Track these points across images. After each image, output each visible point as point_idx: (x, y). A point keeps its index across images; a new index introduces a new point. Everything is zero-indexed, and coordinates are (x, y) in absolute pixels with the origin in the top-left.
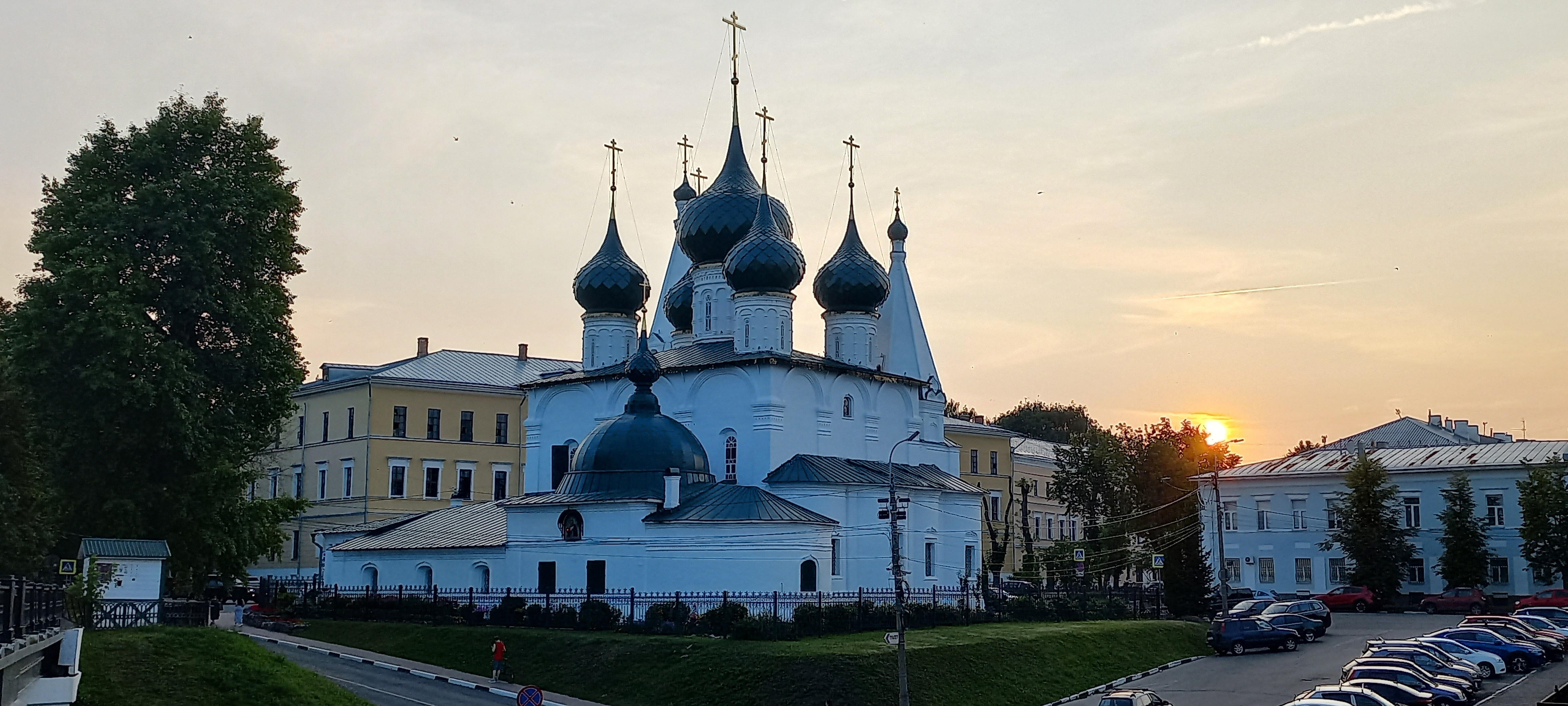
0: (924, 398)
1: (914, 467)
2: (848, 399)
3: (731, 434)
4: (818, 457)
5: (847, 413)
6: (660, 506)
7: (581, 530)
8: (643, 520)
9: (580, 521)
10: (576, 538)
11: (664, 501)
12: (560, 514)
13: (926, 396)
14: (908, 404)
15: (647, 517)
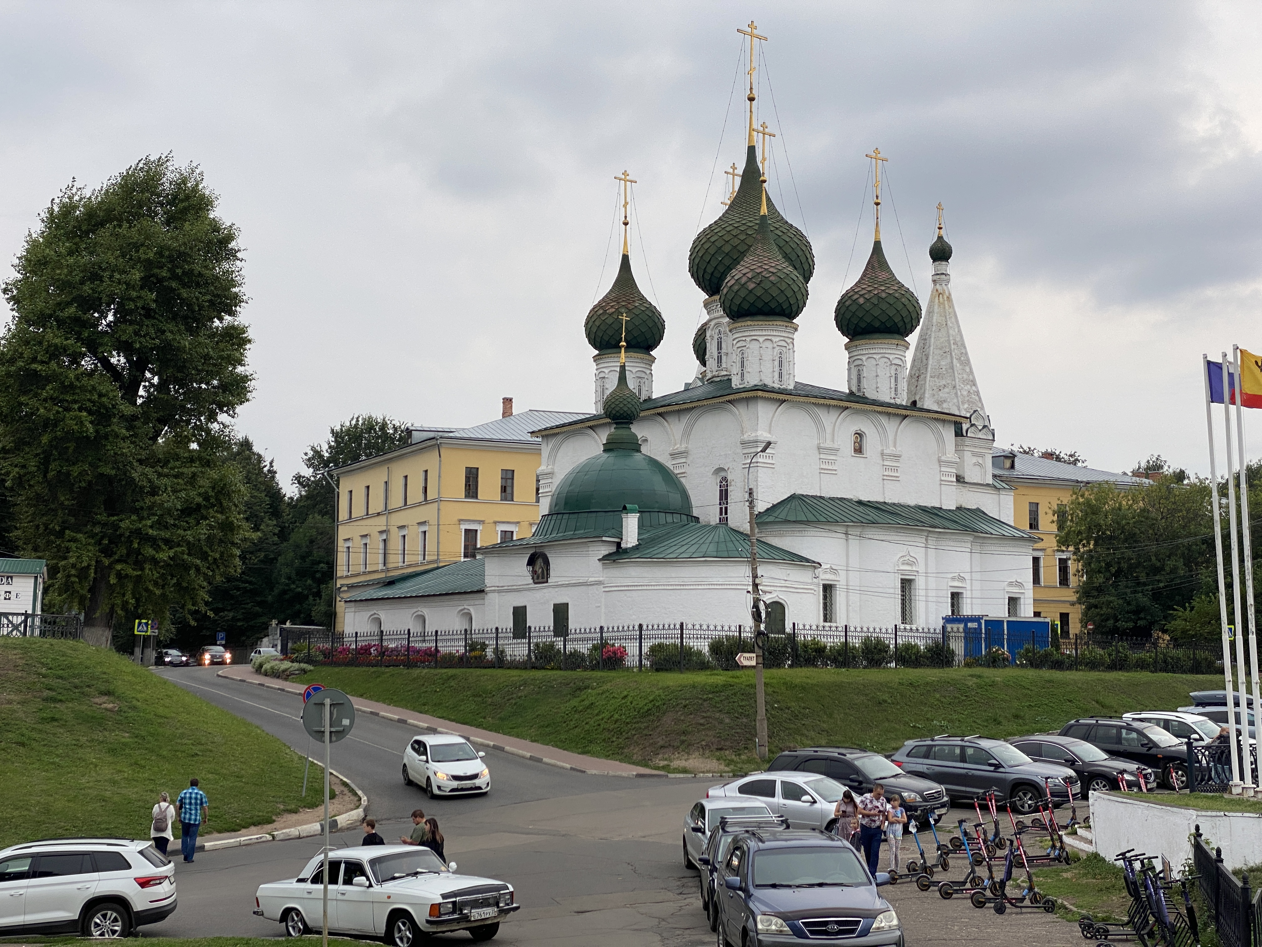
0: (965, 434)
1: (950, 510)
2: (860, 435)
3: (723, 474)
4: (820, 497)
5: (859, 450)
6: (619, 545)
7: (548, 574)
8: (599, 560)
9: (547, 563)
10: (543, 580)
11: (622, 539)
12: (529, 555)
13: (967, 433)
14: (940, 440)
15: (604, 557)
